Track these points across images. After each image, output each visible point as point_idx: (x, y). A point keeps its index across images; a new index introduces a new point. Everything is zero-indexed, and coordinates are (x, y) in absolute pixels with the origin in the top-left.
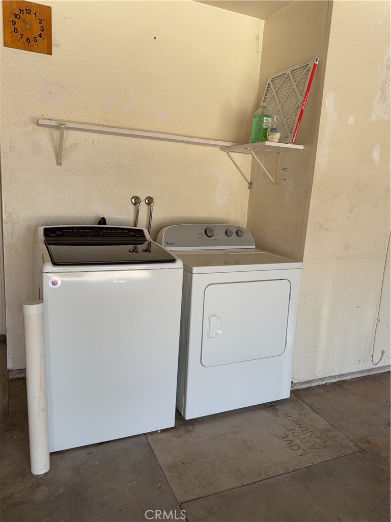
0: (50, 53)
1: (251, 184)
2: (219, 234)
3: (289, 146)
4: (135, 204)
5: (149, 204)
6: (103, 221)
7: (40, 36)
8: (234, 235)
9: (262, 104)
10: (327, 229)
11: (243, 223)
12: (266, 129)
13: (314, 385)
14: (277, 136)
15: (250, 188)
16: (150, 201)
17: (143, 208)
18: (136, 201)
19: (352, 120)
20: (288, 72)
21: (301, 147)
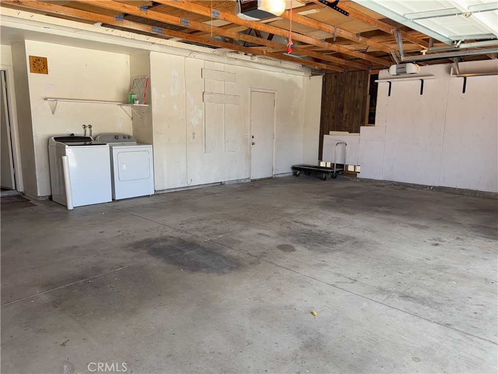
0: (47, 73)
1: (132, 118)
2: (121, 138)
3: (142, 105)
4: (84, 128)
5: (90, 128)
6: (73, 134)
7: (44, 68)
8: (127, 138)
9: (132, 90)
10: (160, 134)
11: (131, 134)
12: (133, 99)
13: (165, 192)
14: (138, 102)
15: (132, 120)
16: (90, 127)
17: (88, 129)
18: (85, 127)
19: (163, 96)
20: (140, 78)
21: (147, 105)
